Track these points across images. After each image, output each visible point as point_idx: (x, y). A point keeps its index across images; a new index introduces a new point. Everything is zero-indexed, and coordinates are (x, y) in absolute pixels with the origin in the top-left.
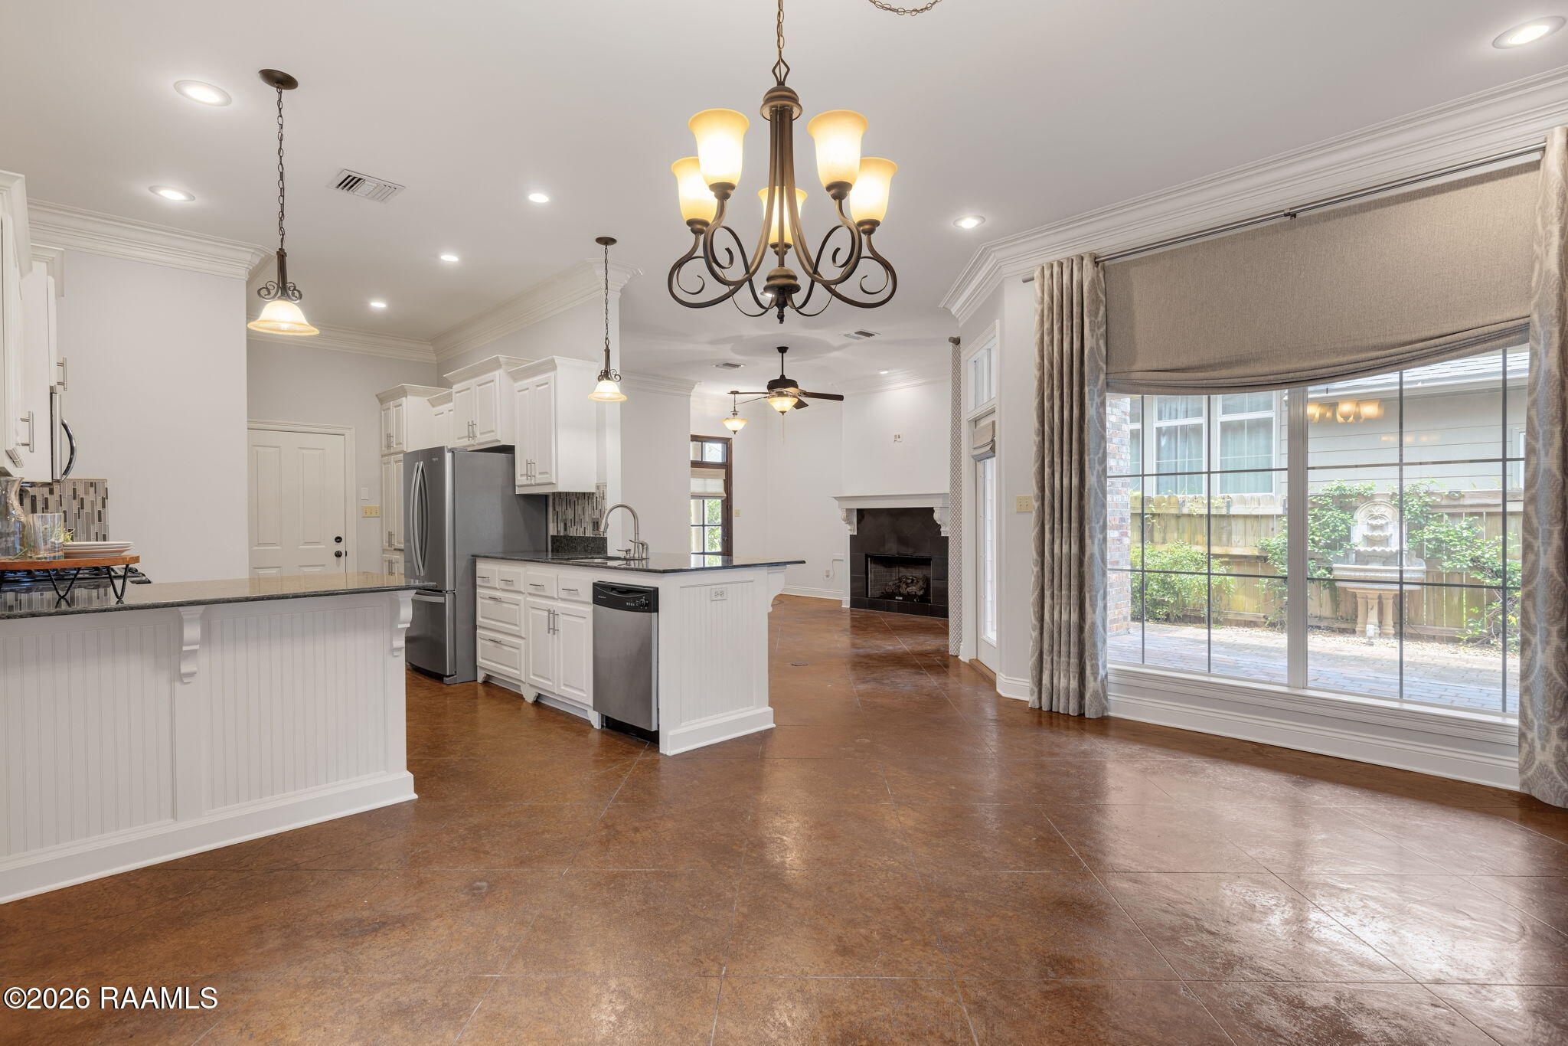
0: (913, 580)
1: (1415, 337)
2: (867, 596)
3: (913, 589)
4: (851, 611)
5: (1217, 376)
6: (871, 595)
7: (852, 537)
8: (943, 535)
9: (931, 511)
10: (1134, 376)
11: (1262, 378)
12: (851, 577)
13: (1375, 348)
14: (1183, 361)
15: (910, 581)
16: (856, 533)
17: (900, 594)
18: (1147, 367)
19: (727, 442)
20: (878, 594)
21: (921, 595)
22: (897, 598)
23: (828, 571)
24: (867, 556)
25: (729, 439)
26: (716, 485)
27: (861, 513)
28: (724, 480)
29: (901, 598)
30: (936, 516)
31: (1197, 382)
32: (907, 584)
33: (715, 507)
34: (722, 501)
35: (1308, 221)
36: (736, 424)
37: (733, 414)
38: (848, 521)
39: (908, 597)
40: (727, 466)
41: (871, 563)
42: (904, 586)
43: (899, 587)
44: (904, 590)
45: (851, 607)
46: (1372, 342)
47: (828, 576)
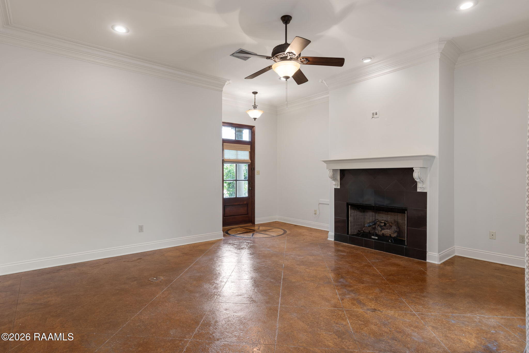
0: (385, 223)
2: (348, 233)
3: (387, 232)
4: (335, 244)
6: (351, 233)
7: (336, 189)
8: (419, 190)
9: (410, 171)
12: (335, 218)
15: (383, 224)
16: (339, 187)
17: (377, 235)
19: (251, 128)
20: (356, 232)
21: (395, 237)
22: (373, 237)
23: (315, 211)
24: (348, 204)
25: (253, 127)
26: (245, 155)
27: (343, 172)
28: (250, 152)
29: (377, 238)
30: (416, 175)
32: (381, 227)
33: (244, 169)
34: (249, 165)
36: (256, 114)
37: (254, 107)
38: (334, 178)
39: (383, 238)
40: (252, 144)
41: (351, 210)
42: (379, 229)
43: (374, 228)
44: (379, 231)
45: (335, 240)
47: (315, 214)
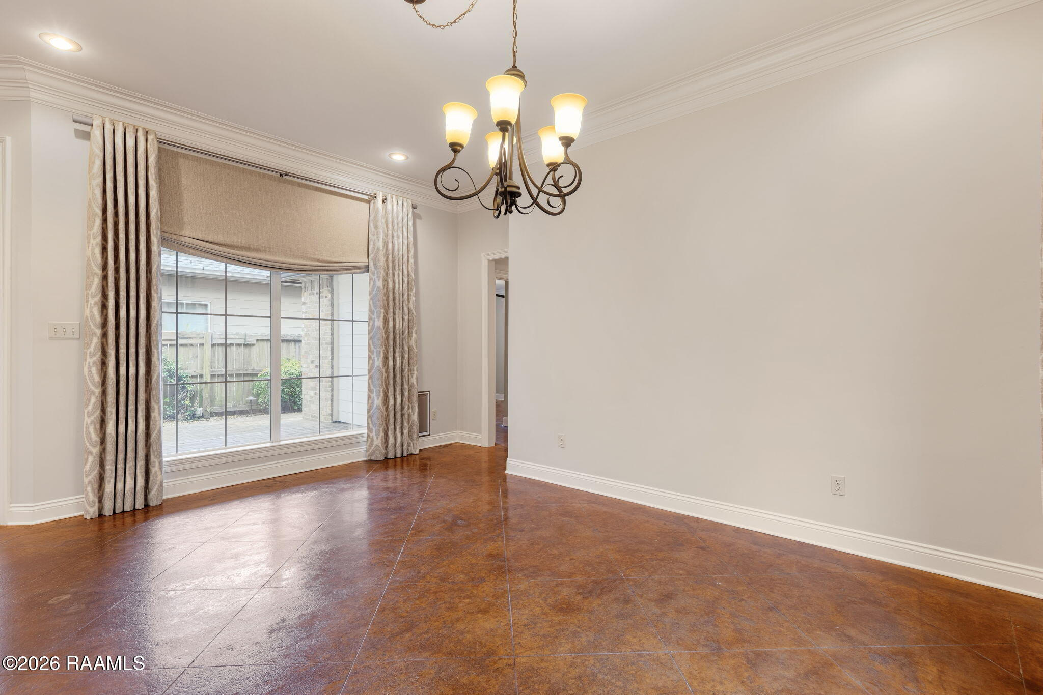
1: (334, 260)
5: (244, 255)
10: (183, 239)
11: (269, 263)
13: (319, 261)
14: (221, 239)
18: (193, 235)
31: (231, 255)
35: (290, 182)
46: (318, 257)
